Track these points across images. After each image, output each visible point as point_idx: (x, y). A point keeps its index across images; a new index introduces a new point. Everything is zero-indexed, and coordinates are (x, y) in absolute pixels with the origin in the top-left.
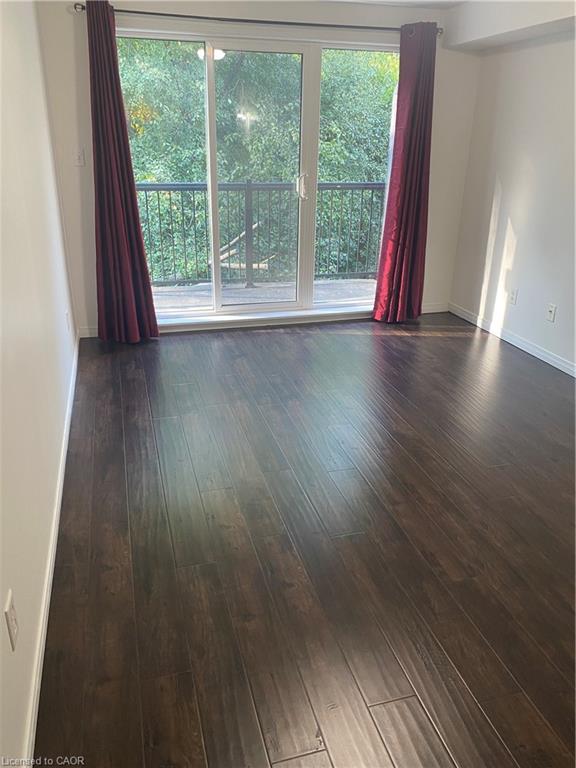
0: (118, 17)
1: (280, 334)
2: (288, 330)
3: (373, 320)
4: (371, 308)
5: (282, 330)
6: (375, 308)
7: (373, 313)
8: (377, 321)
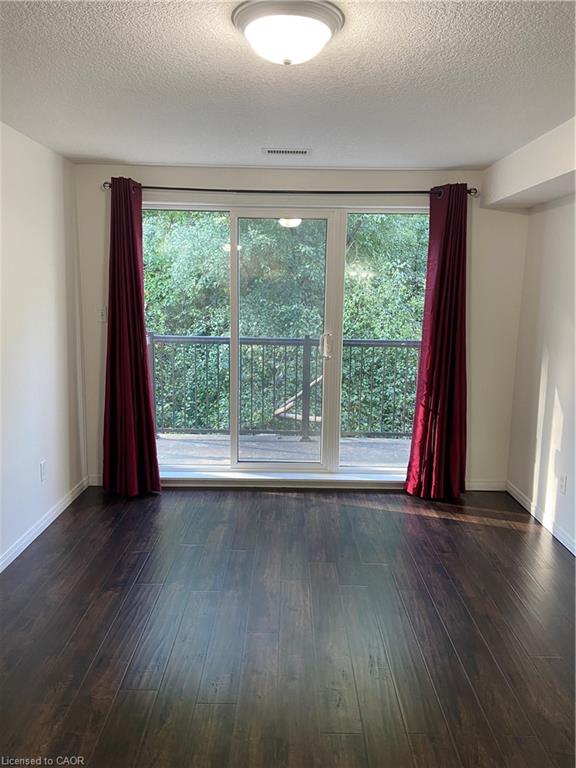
0: (145, 193)
1: (290, 499)
2: (302, 495)
3: (405, 492)
4: (403, 478)
5: (295, 495)
6: (408, 479)
7: (405, 484)
8: (408, 494)
